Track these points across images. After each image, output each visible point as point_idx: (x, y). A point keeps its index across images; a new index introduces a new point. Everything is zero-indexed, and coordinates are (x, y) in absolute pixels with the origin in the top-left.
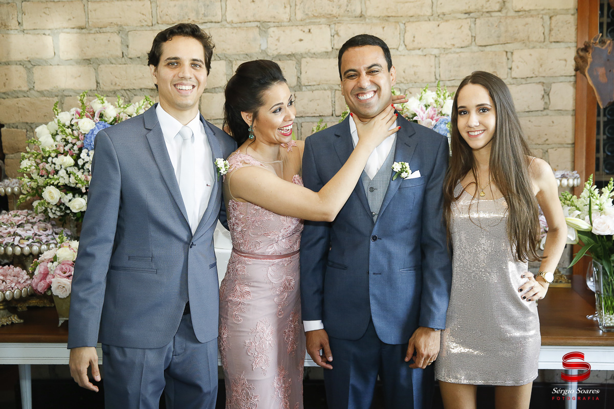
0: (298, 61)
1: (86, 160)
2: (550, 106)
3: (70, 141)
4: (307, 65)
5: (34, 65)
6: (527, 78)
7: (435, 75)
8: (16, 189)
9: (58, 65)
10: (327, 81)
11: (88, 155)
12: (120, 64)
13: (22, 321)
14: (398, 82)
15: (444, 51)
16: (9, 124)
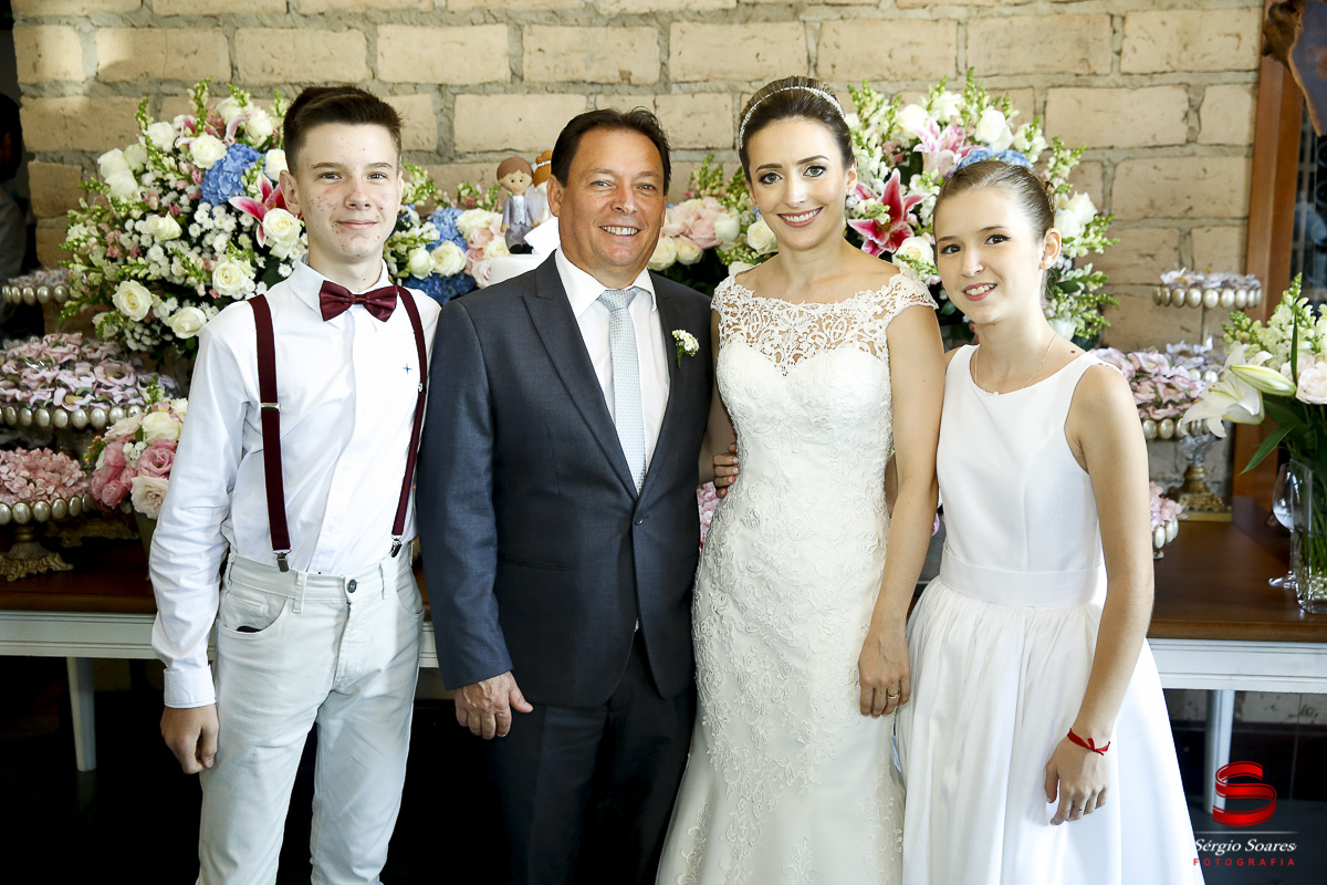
0: (664, 28)
1: (206, 227)
2: (1200, 136)
3: (172, 185)
4: (681, 38)
5: (99, 27)
6: (1155, 73)
7: (957, 65)
8: (59, 291)
9: (149, 26)
10: (725, 73)
11: (211, 216)
12: (282, 28)
13: (70, 567)
14: (877, 77)
15: (978, 12)
16: (45, 154)
